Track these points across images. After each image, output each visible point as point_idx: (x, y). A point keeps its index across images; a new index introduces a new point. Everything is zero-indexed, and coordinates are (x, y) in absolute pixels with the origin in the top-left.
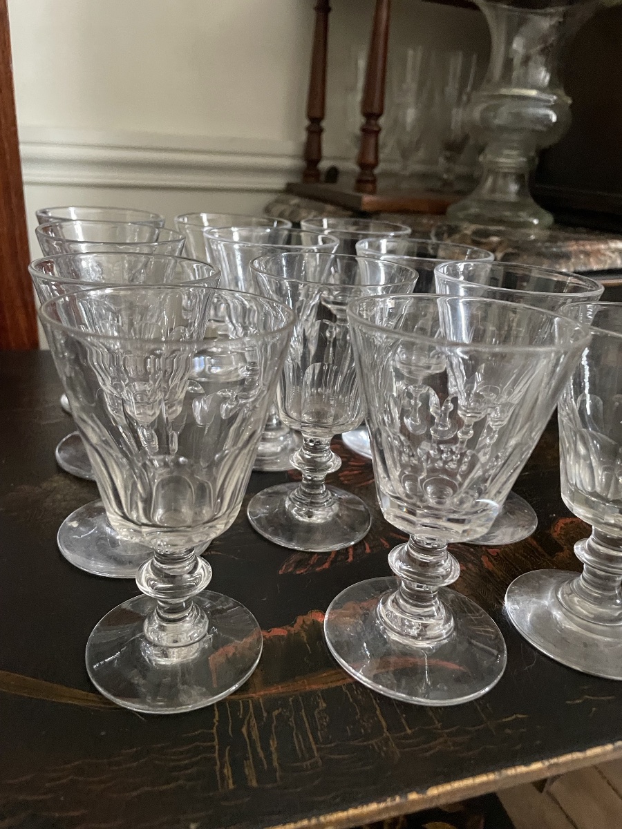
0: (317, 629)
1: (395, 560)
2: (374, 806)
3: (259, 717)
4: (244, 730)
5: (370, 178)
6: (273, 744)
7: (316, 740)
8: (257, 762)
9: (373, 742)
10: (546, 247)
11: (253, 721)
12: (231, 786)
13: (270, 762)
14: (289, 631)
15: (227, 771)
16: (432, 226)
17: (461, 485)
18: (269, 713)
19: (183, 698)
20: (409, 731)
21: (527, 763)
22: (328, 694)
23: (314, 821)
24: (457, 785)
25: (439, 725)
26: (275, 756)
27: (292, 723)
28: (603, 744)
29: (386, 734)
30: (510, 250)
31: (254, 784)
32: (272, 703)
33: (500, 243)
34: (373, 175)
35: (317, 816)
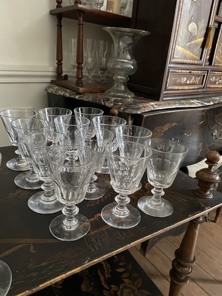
0: (100, 217)
1: (116, 199)
2: (121, 248)
3: (94, 237)
4: (92, 240)
5: (81, 82)
6: (99, 242)
7: (107, 239)
8: (97, 246)
9: (118, 237)
10: (134, 106)
11: (93, 238)
12: (93, 250)
13: (99, 245)
14: (94, 219)
15: (92, 248)
16: (102, 98)
17: (130, 182)
18: (96, 236)
19: (78, 236)
20: (125, 234)
21: (148, 236)
22: (107, 230)
23: (111, 253)
24: (136, 242)
25: (130, 232)
26: (100, 244)
27: (101, 237)
28: (161, 230)
29: (120, 235)
30: (125, 107)
31: (98, 249)
32: (96, 234)
33: (122, 105)
34: (81, 81)
35: (112, 252)
